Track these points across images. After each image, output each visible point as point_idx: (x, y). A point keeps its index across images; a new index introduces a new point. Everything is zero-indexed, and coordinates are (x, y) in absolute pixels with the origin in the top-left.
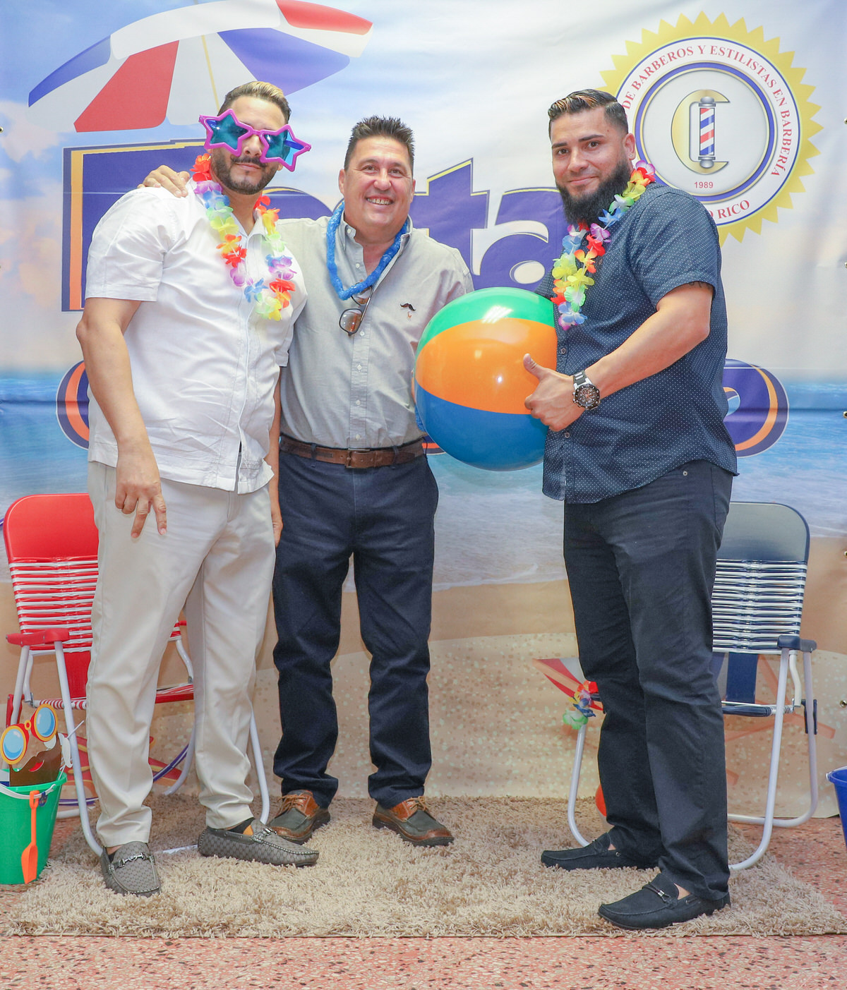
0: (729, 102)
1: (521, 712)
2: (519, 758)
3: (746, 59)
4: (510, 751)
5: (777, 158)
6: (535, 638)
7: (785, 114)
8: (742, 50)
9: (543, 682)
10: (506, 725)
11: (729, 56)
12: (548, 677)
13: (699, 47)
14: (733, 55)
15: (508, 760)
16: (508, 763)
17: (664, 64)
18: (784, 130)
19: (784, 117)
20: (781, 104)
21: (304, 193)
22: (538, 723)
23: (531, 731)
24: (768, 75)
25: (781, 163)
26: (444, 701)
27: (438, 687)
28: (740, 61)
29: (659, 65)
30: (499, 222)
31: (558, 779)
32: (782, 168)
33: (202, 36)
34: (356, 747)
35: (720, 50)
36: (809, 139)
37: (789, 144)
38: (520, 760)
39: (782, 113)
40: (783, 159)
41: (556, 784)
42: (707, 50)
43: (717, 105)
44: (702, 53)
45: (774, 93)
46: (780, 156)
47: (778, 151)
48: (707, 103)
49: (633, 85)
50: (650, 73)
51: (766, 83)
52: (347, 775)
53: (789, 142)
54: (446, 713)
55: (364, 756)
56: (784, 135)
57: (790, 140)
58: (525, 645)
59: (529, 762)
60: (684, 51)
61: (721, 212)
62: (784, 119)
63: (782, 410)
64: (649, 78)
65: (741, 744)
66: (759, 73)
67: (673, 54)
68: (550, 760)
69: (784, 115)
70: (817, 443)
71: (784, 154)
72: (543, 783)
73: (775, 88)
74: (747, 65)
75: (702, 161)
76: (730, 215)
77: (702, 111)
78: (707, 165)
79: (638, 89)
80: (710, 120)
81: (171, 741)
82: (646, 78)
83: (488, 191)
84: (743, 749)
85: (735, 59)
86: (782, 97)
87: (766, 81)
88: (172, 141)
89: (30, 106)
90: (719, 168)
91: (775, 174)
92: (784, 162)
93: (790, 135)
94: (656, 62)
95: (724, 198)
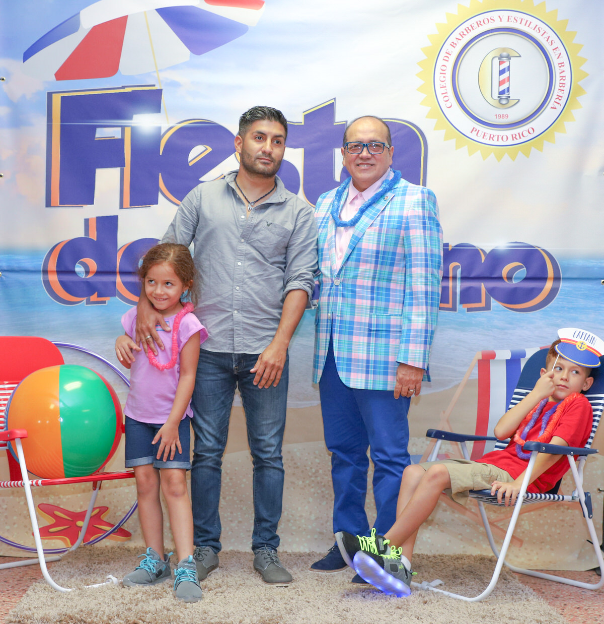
0: (520, 56)
3: (533, 26)
5: (555, 96)
7: (561, 64)
8: (530, 19)
11: (521, 23)
13: (499, 16)
14: (524, 22)
17: (473, 29)
18: (561, 77)
19: (560, 67)
20: (558, 58)
21: (216, 124)
24: (549, 37)
25: (557, 100)
26: (313, 485)
27: (309, 475)
28: (529, 26)
29: (470, 30)
32: (559, 104)
33: (145, 12)
35: (515, 19)
36: (578, 83)
37: (564, 87)
39: (559, 64)
40: (559, 97)
42: (505, 19)
43: (512, 58)
44: (501, 21)
45: (553, 50)
46: (558, 95)
47: (556, 92)
48: (504, 57)
49: (451, 45)
50: (463, 36)
51: (547, 43)
52: (244, 536)
53: (564, 85)
54: (314, 493)
56: (561, 80)
60: (488, 19)
61: (514, 136)
62: (560, 68)
63: (557, 279)
64: (463, 39)
65: (525, 518)
66: (542, 35)
67: (480, 22)
69: (560, 65)
71: (560, 94)
73: (554, 46)
74: (534, 29)
75: (500, 99)
76: (520, 138)
77: (501, 63)
78: (504, 102)
79: (454, 47)
80: (506, 70)
81: (120, 510)
82: (460, 40)
84: (527, 522)
85: (525, 25)
86: (559, 52)
87: (547, 41)
88: (123, 86)
89: (24, 62)
90: (512, 105)
91: (553, 108)
92: (560, 100)
93: (564, 80)
94: (468, 28)
95: (516, 126)
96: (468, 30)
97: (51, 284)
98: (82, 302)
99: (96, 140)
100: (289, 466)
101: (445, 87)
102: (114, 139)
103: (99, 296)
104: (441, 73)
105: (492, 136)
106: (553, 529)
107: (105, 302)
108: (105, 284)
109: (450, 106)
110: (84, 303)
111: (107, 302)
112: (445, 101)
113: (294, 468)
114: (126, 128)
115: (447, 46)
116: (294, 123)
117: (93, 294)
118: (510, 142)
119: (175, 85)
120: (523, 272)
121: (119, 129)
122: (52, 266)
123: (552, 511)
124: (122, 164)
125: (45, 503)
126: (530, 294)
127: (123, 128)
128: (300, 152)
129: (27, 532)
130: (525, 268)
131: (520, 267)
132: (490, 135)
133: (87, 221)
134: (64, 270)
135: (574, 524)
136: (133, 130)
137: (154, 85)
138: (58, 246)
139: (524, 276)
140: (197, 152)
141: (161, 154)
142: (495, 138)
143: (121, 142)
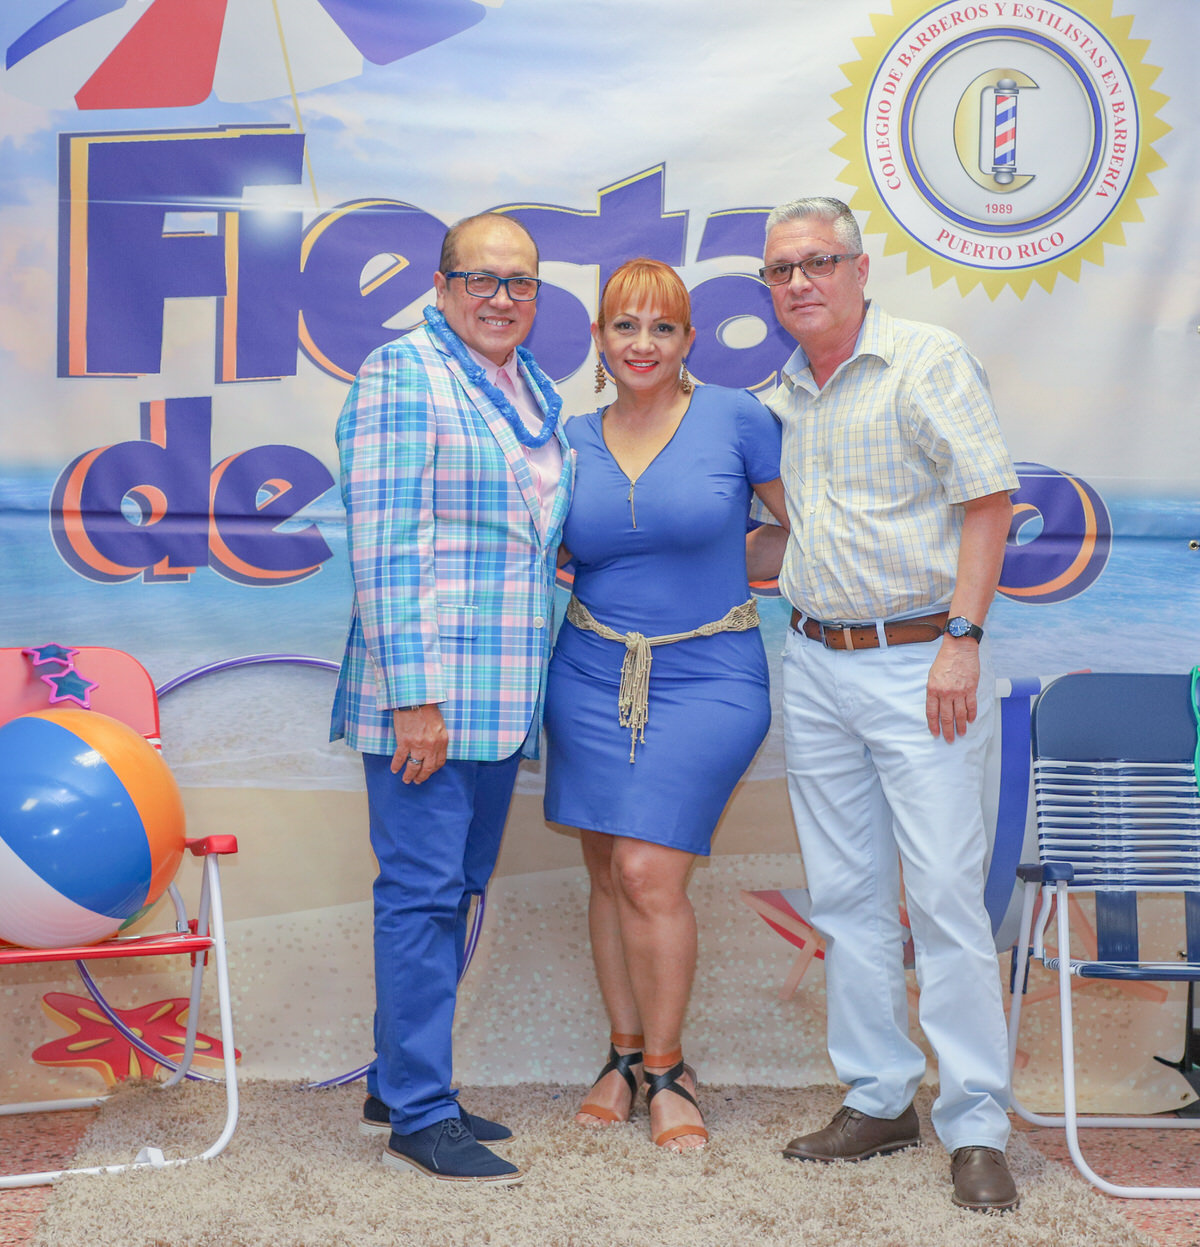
0: (1038, 87)
1: (724, 967)
2: (719, 1031)
3: (1063, 25)
4: (706, 1021)
5: (1105, 171)
6: (745, 860)
7: (1119, 106)
8: (1057, 11)
9: (756, 924)
10: (702, 986)
11: (1040, 20)
12: (763, 917)
13: (997, 5)
14: (1046, 18)
15: (703, 1033)
16: (702, 1038)
17: (945, 29)
18: (1116, 131)
19: (1116, 111)
20: (1112, 93)
21: (418, 210)
22: (747, 982)
23: (738, 994)
24: (1095, 50)
25: (1109, 179)
28: (1055, 27)
29: (939, 31)
30: (701, 257)
31: (774, 1061)
32: (1112, 185)
34: (485, 1014)
35: (1027, 9)
36: (1153, 145)
37: (1123, 152)
38: (720, 1034)
39: (1114, 105)
40: (1113, 173)
41: (770, 1068)
42: (1007, 10)
43: (1020, 91)
44: (1001, 14)
45: (1104, 76)
46: (1110, 169)
47: (1107, 162)
48: (1006, 88)
49: (900, 59)
50: (924, 42)
51: (1090, 61)
52: (472, 1054)
53: (1122, 149)
55: (497, 1027)
56: (1116, 138)
57: (1124, 146)
58: (730, 870)
59: (733, 1038)
60: (974, 9)
61: (1023, 249)
62: (1115, 114)
63: (1103, 537)
64: (923, 50)
65: (1035, 1012)
66: (1082, 46)
67: (958, 14)
68: (764, 1035)
69: (1116, 108)
70: (1151, 585)
71: (1116, 166)
72: (753, 1066)
73: (1105, 69)
74: (1066, 33)
75: (997, 173)
76: (1035, 253)
77: (999, 100)
78: (1004, 179)
80: (1010, 114)
82: (919, 50)
83: (687, 212)
84: (1038, 1019)
85: (1049, 23)
86: (1114, 81)
87: (1092, 57)
88: (220, 126)
89: (8, 68)
90: (1021, 185)
91: (1101, 194)
92: (1115, 178)
93: (1124, 138)
94: (935, 26)
95: (1026, 228)
96: (933, 30)
97: (69, 537)
98: (135, 578)
99: (165, 239)
100: (566, 913)
101: (888, 146)
102: (202, 237)
103: (172, 564)
104: (879, 118)
105: (979, 248)
106: (1089, 1032)
107: (184, 577)
108: (184, 539)
109: (896, 184)
110: (140, 579)
111: (189, 576)
112: (888, 175)
113: (576, 916)
114: (228, 215)
115: (892, 63)
116: (580, 211)
117: (159, 559)
118: (1015, 260)
119: (331, 125)
120: (1036, 524)
121: (214, 216)
122: (73, 500)
123: (1088, 997)
124: (220, 290)
125: (58, 991)
126: (1051, 567)
127: (222, 213)
128: (592, 271)
129: (21, 1053)
130: (1041, 516)
131: (1031, 514)
132: (977, 246)
133: (145, 407)
134: (97, 509)
135: (1130, 1021)
136: (243, 217)
137: (288, 126)
138: (83, 460)
139: (1039, 530)
140: (379, 268)
141: (302, 271)
142: (986, 253)
143: (218, 242)
